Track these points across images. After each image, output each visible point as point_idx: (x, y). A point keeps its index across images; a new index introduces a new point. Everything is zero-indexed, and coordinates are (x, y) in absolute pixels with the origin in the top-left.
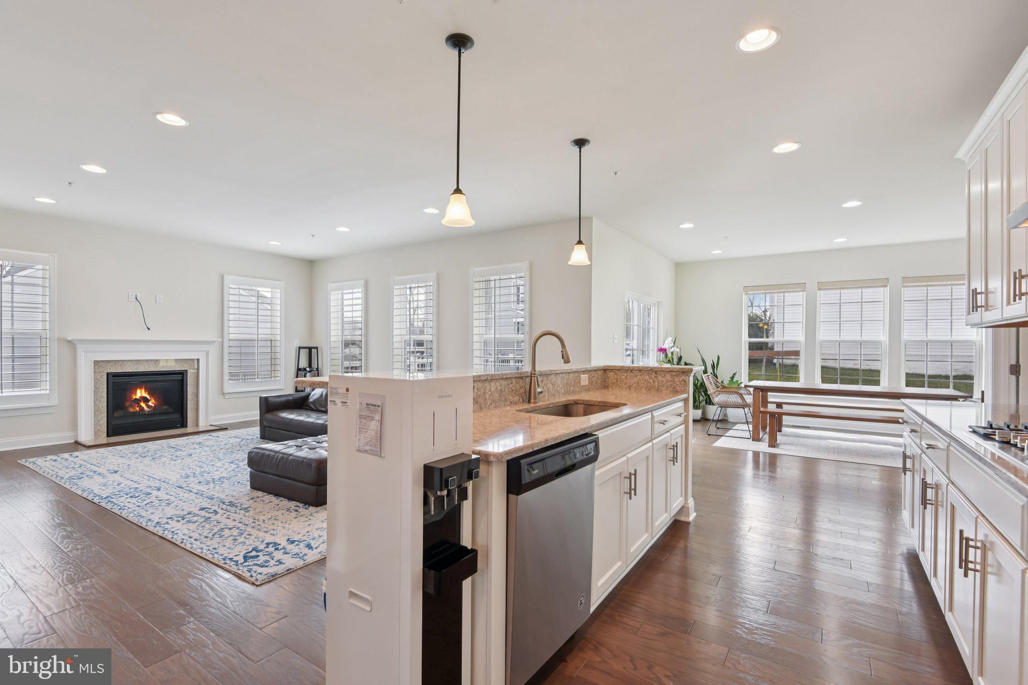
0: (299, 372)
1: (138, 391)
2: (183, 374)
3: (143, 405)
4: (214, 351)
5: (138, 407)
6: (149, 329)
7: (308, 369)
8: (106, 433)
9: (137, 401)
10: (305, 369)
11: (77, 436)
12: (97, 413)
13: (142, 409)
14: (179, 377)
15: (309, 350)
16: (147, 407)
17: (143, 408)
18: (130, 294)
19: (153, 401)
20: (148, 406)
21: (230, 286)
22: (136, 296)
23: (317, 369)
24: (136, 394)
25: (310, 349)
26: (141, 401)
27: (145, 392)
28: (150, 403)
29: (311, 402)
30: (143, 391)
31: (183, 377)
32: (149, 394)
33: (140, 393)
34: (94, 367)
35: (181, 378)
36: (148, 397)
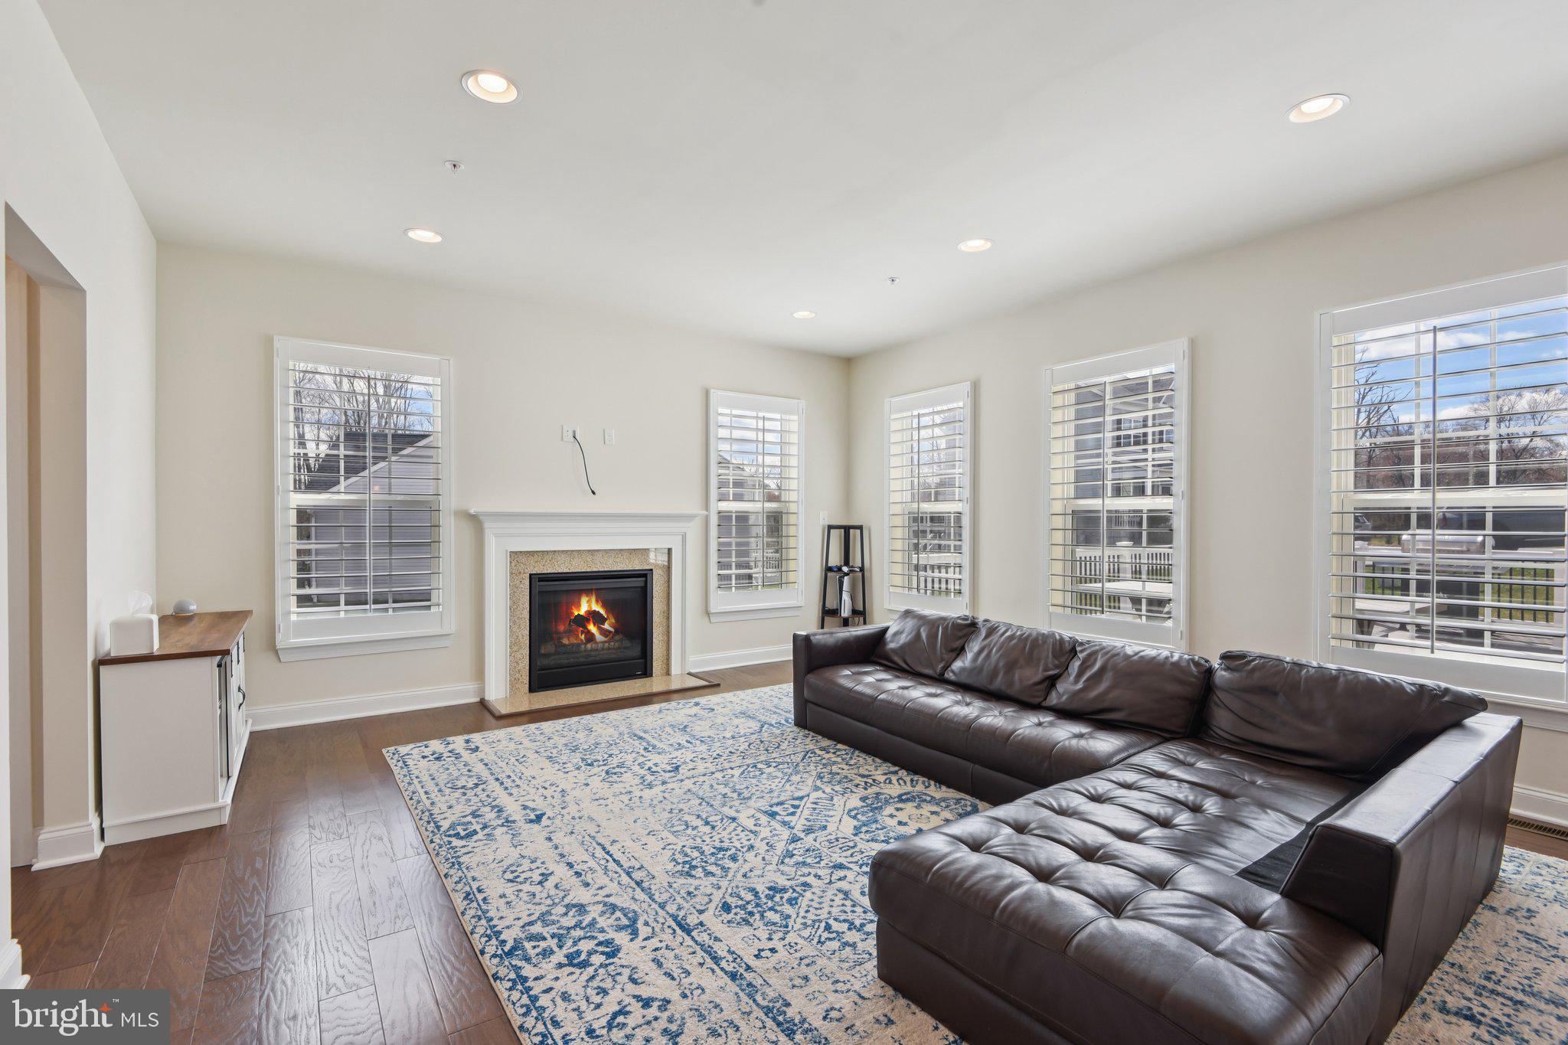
0: (830, 574)
1: (584, 601)
2: (645, 575)
3: (592, 628)
4: (693, 530)
5: (582, 632)
6: (594, 493)
7: (845, 569)
8: (528, 685)
9: (581, 621)
10: (839, 569)
11: (482, 690)
12: (515, 648)
13: (590, 637)
14: (639, 582)
15: (845, 532)
16: (601, 634)
17: (593, 634)
18: (565, 428)
19: (613, 621)
20: (604, 632)
21: (720, 410)
22: (574, 432)
23: (862, 569)
24: (579, 606)
25: (847, 529)
26: (588, 621)
27: (597, 601)
28: (607, 626)
29: (893, 650)
30: (593, 599)
31: (646, 582)
32: (604, 606)
33: (586, 605)
34: (511, 562)
35: (643, 584)
36: (602, 612)
